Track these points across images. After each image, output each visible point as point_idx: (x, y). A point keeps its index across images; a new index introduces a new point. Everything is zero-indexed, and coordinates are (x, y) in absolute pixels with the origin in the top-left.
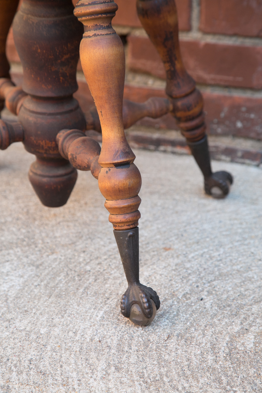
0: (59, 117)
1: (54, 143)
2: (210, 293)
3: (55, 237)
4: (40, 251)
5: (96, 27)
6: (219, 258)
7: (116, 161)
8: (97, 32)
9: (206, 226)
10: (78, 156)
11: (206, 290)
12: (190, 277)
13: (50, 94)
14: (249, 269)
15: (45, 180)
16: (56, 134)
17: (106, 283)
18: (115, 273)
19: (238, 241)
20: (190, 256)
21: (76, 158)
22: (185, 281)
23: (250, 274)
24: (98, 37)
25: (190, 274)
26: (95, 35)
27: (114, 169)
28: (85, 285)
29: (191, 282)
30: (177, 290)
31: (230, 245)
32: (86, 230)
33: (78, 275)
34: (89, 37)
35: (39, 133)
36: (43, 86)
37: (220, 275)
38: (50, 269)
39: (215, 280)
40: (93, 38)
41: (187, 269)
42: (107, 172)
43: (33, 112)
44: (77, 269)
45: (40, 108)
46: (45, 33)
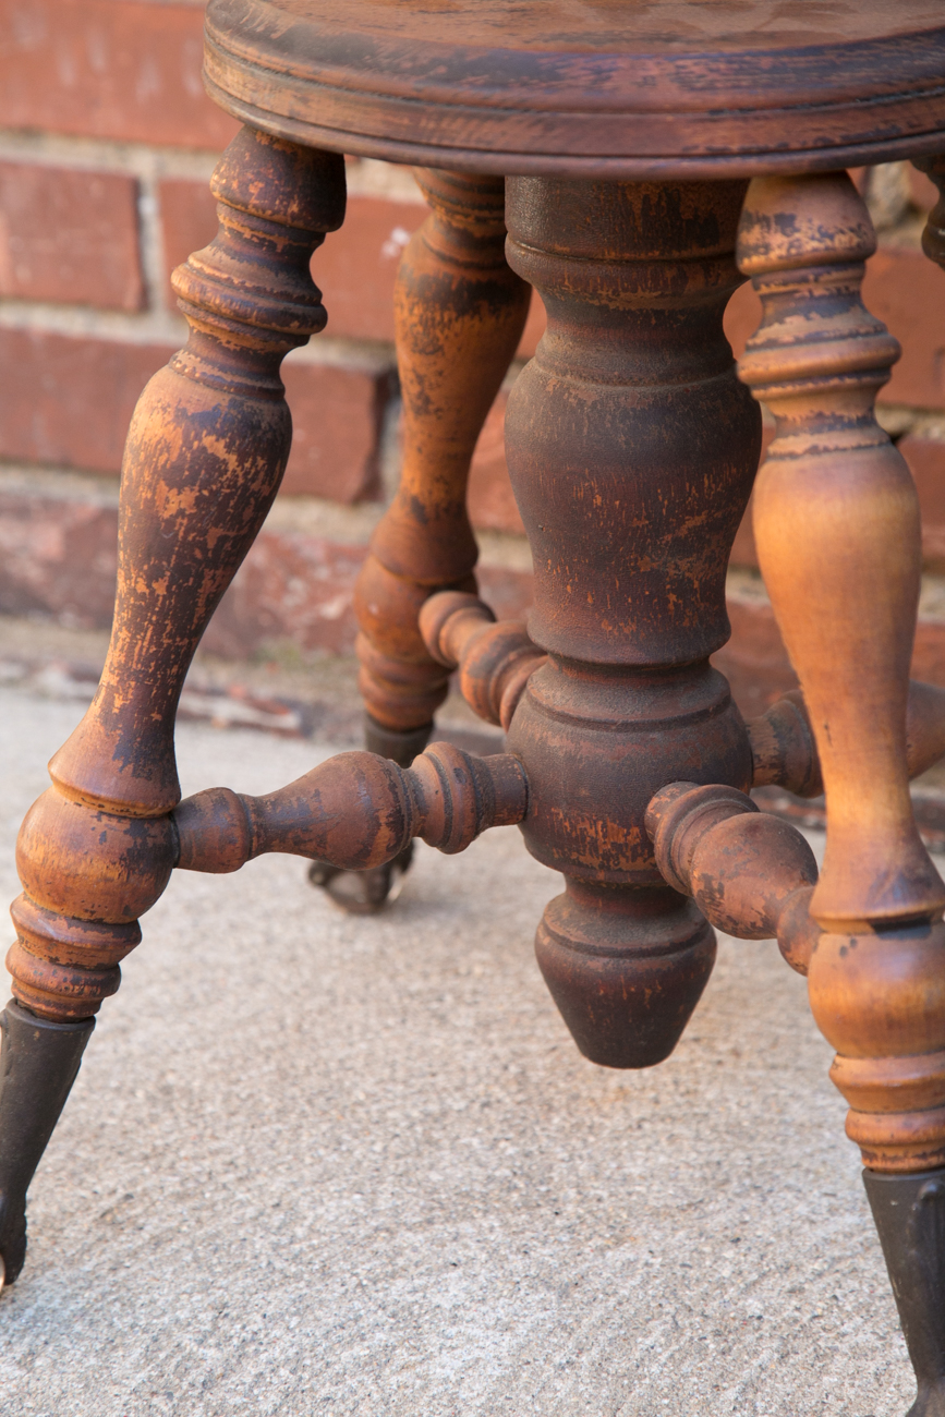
0: (656, 735)
1: (636, 830)
3: (626, 1179)
4: (570, 1229)
5: (820, 423)
7: (880, 912)
8: (823, 440)
10: (727, 884)
13: (628, 655)
15: (597, 965)
16: (648, 799)
17: (823, 1371)
18: (857, 1330)
21: (721, 891)
24: (826, 459)
26: (814, 451)
27: (869, 942)
28: (746, 1374)
32: (739, 1156)
33: (717, 1333)
34: (793, 456)
35: (584, 792)
36: (606, 626)
38: (612, 1301)
40: (808, 462)
42: (843, 951)
43: (564, 718)
44: (712, 1308)
45: (590, 705)
46: (622, 438)
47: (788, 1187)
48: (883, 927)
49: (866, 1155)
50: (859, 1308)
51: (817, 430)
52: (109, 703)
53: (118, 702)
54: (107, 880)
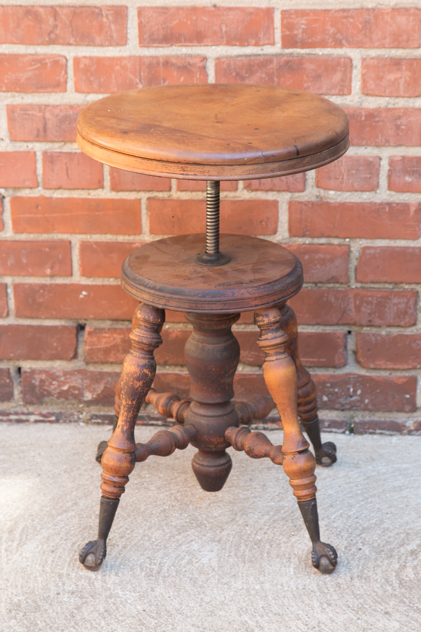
0: (225, 417)
1: (223, 439)
2: (364, 544)
3: (215, 517)
4: (210, 529)
6: (355, 517)
7: (300, 449)
8: (278, 357)
9: (330, 492)
10: (255, 448)
11: (359, 542)
12: (342, 534)
13: (219, 401)
14: (382, 522)
15: (212, 469)
16: (225, 432)
17: (280, 548)
18: (282, 538)
19: (362, 501)
20: (333, 517)
21: (253, 449)
22: (340, 537)
23: (385, 525)
24: (280, 361)
25: (340, 531)
26: (277, 359)
27: (298, 456)
28: (266, 551)
29: (344, 537)
30: (338, 545)
31: (358, 505)
32: (235, 508)
33: (255, 544)
34: (272, 361)
35: (211, 432)
36: (214, 395)
37: (364, 529)
38: (230, 542)
39: (361, 534)
40: (276, 362)
41: (336, 528)
42: (293, 458)
43: (204, 416)
44: (251, 539)
45: (210, 412)
46: (219, 356)
47: (250, 513)
48: (300, 452)
49: (298, 499)
50: (280, 534)
51: (276, 355)
52: (122, 429)
53: (125, 428)
54: (127, 467)
